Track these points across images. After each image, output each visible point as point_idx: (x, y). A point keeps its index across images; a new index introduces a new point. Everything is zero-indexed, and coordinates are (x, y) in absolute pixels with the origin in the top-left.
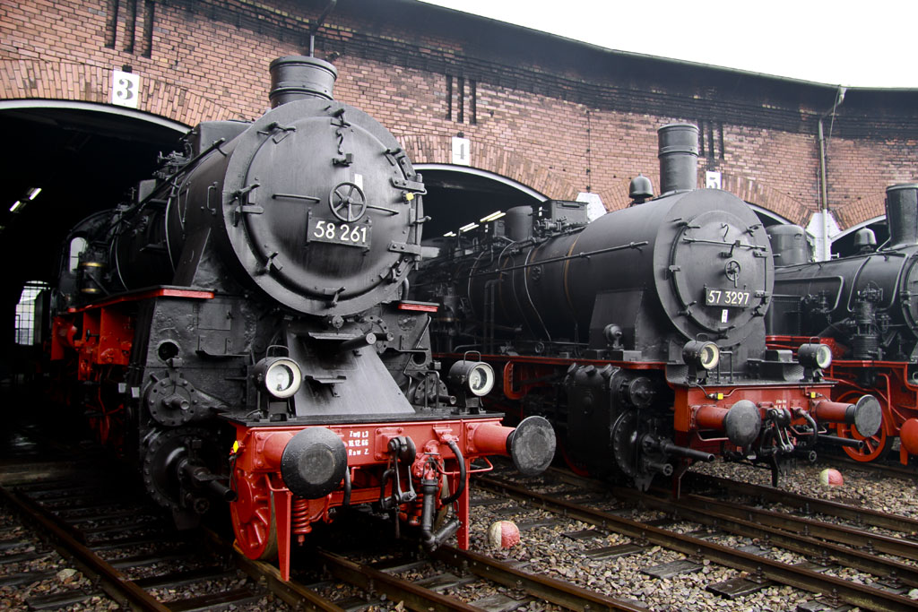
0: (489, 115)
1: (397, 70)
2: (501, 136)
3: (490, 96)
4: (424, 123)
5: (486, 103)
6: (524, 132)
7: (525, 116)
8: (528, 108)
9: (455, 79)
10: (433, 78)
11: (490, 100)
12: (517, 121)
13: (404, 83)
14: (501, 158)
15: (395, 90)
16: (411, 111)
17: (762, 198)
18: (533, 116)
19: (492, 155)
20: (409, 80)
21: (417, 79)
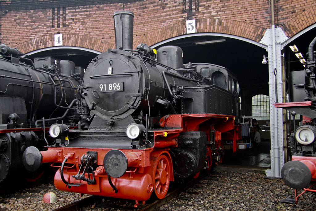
0: (72, 21)
1: (31, 12)
2: (78, 29)
3: (72, 12)
4: (43, 31)
5: (71, 16)
6: (89, 24)
7: (90, 17)
8: (91, 13)
9: (56, 9)
10: (46, 11)
11: (72, 14)
12: (86, 20)
13: (34, 17)
14: (78, 39)
15: (30, 20)
16: (37, 28)
17: (226, 28)
18: (93, 16)
19: (73, 39)
20: (36, 15)
21: (40, 13)
